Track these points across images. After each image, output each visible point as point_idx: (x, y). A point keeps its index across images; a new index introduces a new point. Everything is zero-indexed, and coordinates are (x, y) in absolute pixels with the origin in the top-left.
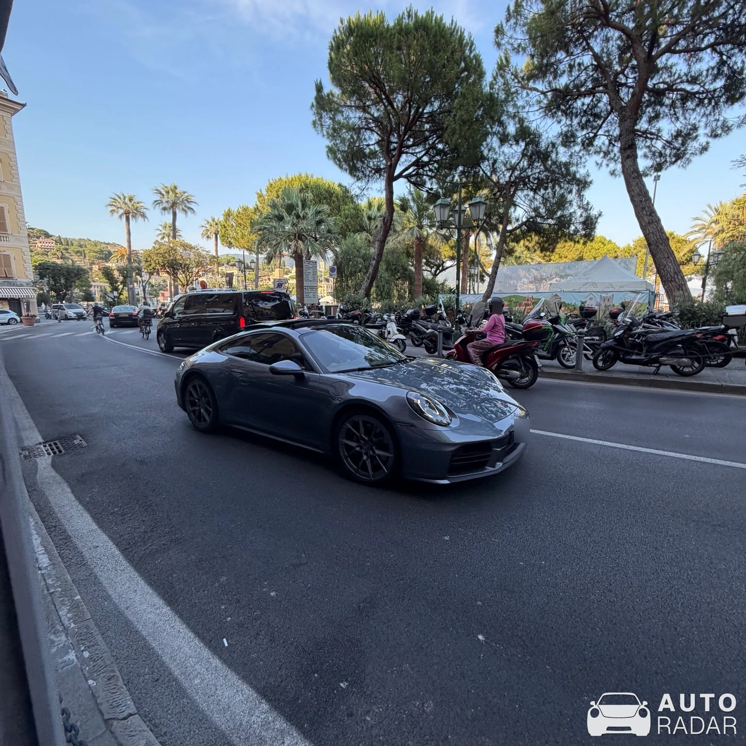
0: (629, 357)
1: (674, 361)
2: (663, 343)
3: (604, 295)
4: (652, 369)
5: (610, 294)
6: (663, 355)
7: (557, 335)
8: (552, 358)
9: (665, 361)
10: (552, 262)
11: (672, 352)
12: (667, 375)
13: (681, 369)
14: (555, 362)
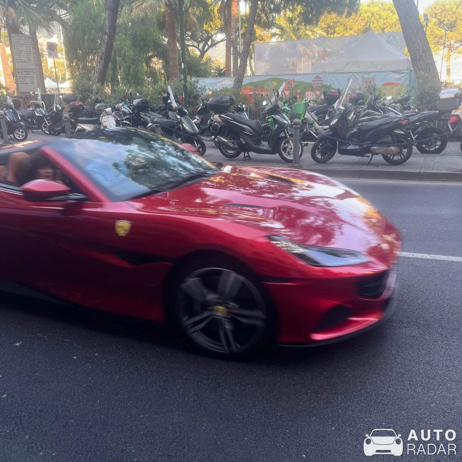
0: (344, 148)
1: (383, 149)
2: (374, 131)
3: (366, 76)
4: (365, 159)
5: (372, 75)
6: (374, 143)
7: (276, 126)
8: (273, 152)
9: (375, 150)
10: (335, 35)
11: (381, 141)
12: (377, 165)
13: (391, 158)
14: (277, 156)
